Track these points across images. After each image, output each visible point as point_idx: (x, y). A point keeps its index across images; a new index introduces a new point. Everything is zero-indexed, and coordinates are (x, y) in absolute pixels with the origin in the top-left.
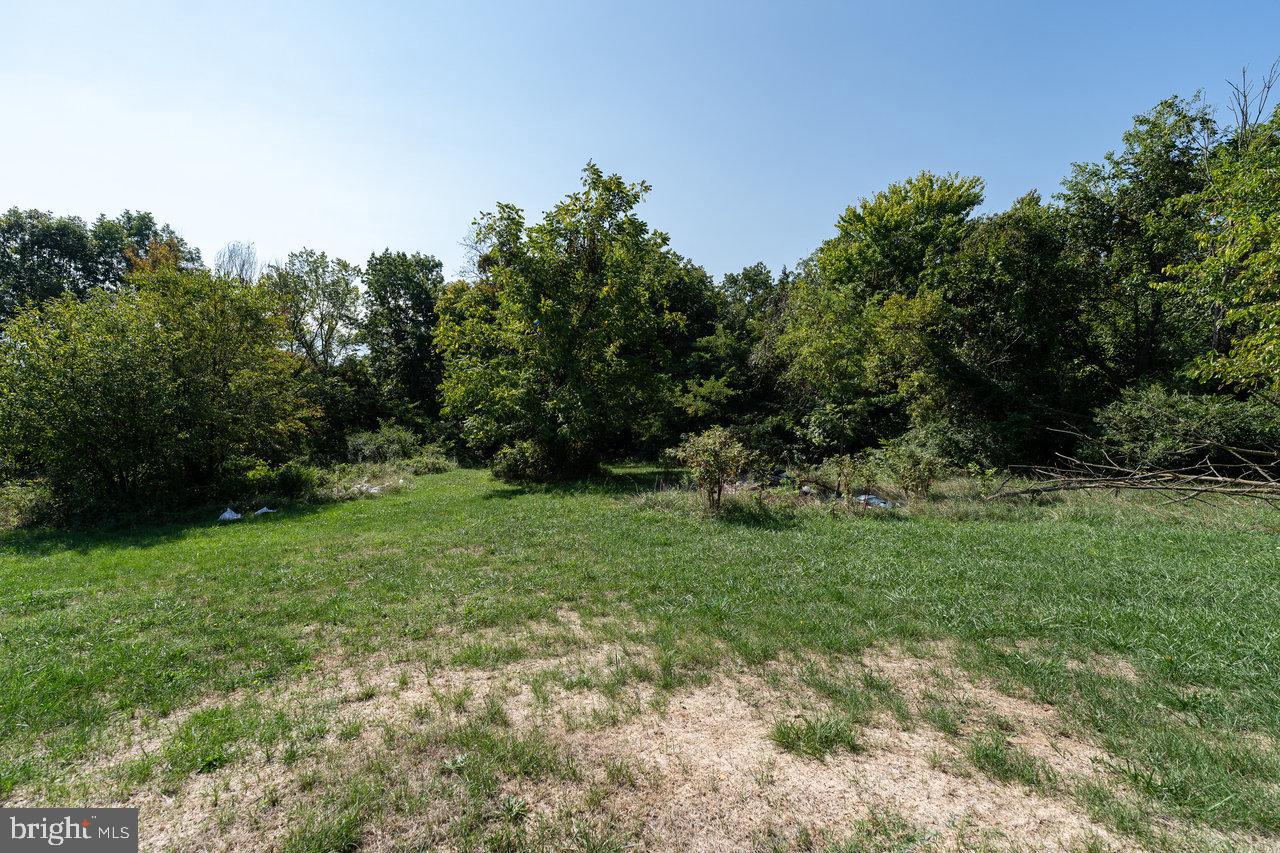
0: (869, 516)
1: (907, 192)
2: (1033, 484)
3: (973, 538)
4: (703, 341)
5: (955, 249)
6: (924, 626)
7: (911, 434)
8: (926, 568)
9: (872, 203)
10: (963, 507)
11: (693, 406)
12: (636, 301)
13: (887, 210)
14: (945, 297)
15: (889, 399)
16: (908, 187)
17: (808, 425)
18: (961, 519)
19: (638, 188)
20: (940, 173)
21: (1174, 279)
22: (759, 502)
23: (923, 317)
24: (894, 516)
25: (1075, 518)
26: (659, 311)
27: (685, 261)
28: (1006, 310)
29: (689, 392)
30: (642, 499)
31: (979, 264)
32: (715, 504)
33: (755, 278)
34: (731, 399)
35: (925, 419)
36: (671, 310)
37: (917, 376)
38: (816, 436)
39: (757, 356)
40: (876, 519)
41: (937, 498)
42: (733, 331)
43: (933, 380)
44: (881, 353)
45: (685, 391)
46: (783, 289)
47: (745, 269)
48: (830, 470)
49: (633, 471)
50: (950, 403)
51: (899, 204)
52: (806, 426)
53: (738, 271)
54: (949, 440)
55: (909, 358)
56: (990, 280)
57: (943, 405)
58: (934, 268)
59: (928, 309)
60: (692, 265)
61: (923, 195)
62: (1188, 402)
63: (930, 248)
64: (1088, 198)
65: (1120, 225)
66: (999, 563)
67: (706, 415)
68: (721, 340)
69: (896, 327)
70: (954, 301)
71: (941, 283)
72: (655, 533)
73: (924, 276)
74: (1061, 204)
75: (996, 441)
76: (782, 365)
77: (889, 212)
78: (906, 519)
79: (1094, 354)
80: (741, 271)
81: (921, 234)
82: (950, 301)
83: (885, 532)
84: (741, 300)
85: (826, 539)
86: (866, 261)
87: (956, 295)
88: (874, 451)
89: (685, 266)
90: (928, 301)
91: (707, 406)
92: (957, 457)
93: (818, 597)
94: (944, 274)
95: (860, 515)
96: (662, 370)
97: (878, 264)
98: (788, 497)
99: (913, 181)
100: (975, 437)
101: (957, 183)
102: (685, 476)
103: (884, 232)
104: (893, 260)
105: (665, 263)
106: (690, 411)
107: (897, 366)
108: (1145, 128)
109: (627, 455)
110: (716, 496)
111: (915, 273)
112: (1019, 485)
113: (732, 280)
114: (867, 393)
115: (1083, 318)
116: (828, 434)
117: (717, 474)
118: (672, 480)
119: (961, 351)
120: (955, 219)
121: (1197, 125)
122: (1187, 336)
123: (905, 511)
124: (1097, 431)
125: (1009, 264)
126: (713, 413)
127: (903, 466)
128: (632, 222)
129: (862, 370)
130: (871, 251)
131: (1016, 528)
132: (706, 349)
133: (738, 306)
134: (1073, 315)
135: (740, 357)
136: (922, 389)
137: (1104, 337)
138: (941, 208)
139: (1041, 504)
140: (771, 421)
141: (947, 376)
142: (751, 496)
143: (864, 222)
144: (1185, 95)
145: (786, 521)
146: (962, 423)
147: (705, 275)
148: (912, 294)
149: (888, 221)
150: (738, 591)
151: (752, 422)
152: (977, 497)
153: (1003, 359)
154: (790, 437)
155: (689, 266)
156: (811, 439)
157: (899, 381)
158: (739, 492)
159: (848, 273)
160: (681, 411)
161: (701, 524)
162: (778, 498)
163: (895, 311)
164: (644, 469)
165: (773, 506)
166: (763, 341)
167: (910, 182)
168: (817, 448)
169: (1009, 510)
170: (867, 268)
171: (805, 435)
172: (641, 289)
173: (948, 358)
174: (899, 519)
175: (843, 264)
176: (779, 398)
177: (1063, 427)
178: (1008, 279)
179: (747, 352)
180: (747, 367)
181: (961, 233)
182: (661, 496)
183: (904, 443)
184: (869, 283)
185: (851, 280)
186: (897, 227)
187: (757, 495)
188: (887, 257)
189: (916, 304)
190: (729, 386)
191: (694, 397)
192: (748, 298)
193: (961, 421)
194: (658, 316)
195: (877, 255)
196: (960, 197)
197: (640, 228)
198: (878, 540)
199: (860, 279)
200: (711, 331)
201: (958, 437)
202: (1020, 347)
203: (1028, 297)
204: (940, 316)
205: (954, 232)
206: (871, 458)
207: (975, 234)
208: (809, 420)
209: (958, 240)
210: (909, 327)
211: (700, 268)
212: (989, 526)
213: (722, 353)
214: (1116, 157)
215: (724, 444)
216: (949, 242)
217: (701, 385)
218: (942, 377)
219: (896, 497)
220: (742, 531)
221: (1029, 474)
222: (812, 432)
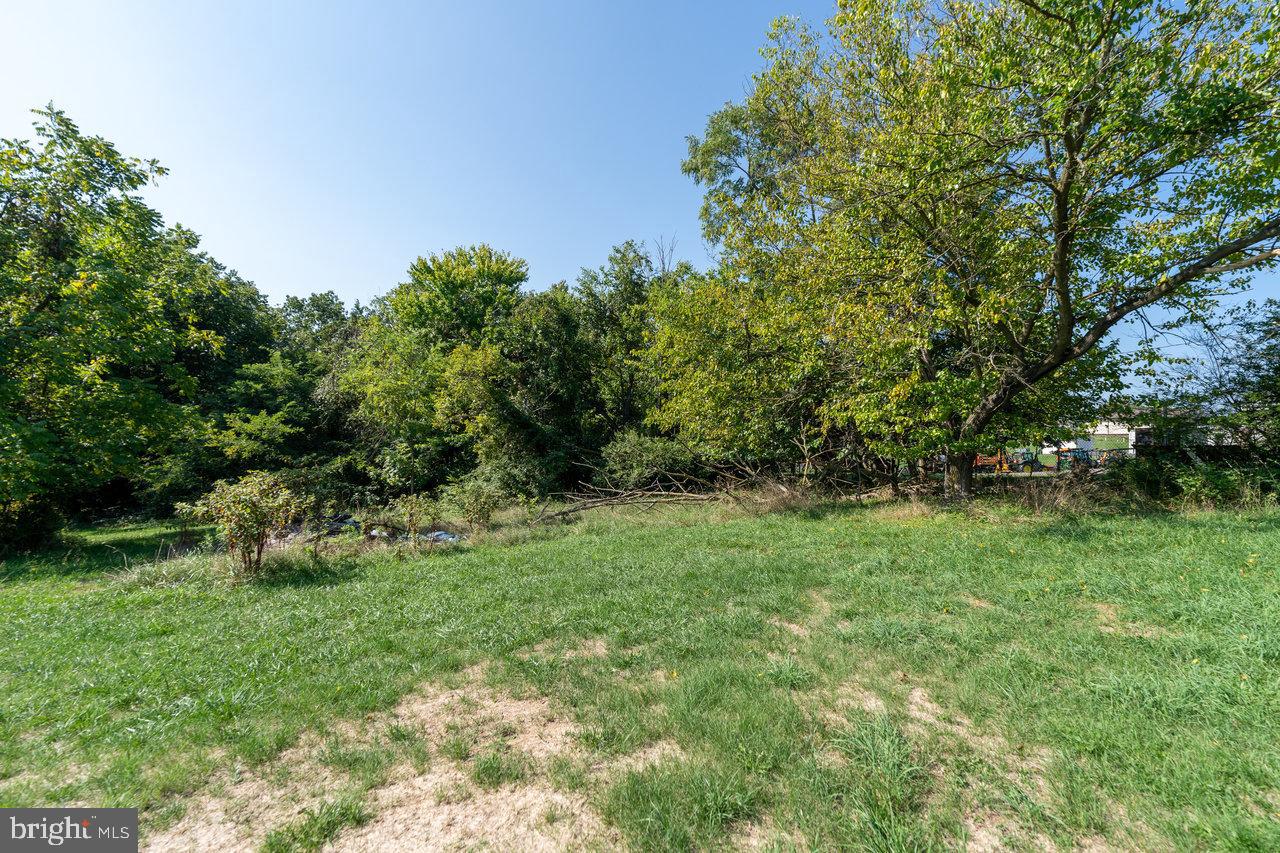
0: (435, 552)
1: (471, 258)
2: (567, 507)
3: (519, 559)
4: (253, 368)
5: (508, 315)
6: (465, 654)
7: (479, 470)
8: (476, 596)
9: (441, 259)
10: (514, 533)
11: (234, 445)
12: (139, 308)
13: (454, 269)
14: (502, 352)
15: (456, 440)
16: (472, 252)
17: (383, 463)
18: (512, 544)
19: (146, 167)
20: (497, 248)
21: (637, 358)
22: (315, 555)
23: (485, 368)
24: (458, 550)
25: (589, 531)
26: (181, 326)
27: (228, 271)
28: (545, 368)
29: (228, 428)
30: (134, 574)
31: (526, 329)
32: (253, 567)
33: (325, 307)
34: (288, 438)
35: (488, 456)
36: (200, 326)
37: (482, 418)
38: (391, 476)
39: (323, 390)
40: (441, 554)
41: (496, 527)
42: (294, 361)
43: (494, 422)
44: (450, 395)
45: (222, 426)
46: (355, 323)
47: (313, 295)
48: (402, 510)
49: (130, 535)
50: (509, 441)
51: (465, 266)
52: (380, 466)
53: (304, 295)
54: (509, 474)
55: (475, 403)
56: (534, 344)
57: (503, 444)
58: (494, 327)
59: (489, 361)
60: (239, 279)
61: (483, 263)
62: (648, 442)
63: (489, 309)
64: (591, 294)
65: (610, 317)
66: (535, 579)
67: (254, 456)
68: (277, 369)
69: (463, 374)
70: (509, 356)
71: (499, 340)
72: (152, 619)
73: (485, 332)
74: (577, 294)
75: (541, 474)
76: (352, 402)
77: (455, 271)
78: (468, 551)
79: (600, 406)
80: (308, 296)
81: (482, 296)
82: (507, 356)
83: (447, 567)
84: (306, 328)
85: (387, 586)
86: (436, 311)
87: (510, 352)
88: (447, 488)
89: (228, 280)
90: (487, 355)
91: (255, 445)
92: (513, 487)
93: (366, 653)
94: (501, 333)
95: (425, 553)
96: (185, 400)
97: (447, 315)
98: (351, 545)
99: (476, 249)
100: (528, 470)
101: (509, 260)
102: (208, 537)
103: (452, 288)
104: (460, 314)
105: (193, 268)
106: (229, 452)
107: (465, 408)
108: (619, 255)
109: (122, 513)
110: (254, 556)
111: (479, 327)
112: (555, 508)
113: (296, 304)
114: (438, 432)
115: (593, 379)
116: (403, 473)
117: (254, 530)
118: (188, 541)
119: (518, 400)
120: (510, 289)
121: (643, 261)
122: (647, 399)
123: (467, 543)
124: (602, 464)
125: (546, 333)
126: (264, 454)
127: (468, 500)
128: (135, 206)
129: (432, 410)
130: (440, 302)
131: (551, 545)
132: (256, 379)
133: (303, 334)
134: (588, 376)
135: (302, 392)
136: (486, 430)
137: (605, 394)
138: (498, 278)
139: (569, 523)
140: (338, 463)
141: (505, 420)
142: (304, 549)
143: (433, 275)
144: (638, 242)
145: (348, 571)
146: (517, 458)
147: (257, 293)
148: (475, 347)
149: (454, 278)
150: (264, 671)
151: (310, 465)
152: (525, 523)
153: (545, 407)
154: (362, 479)
155: (233, 279)
156: (385, 479)
157: (466, 422)
158: (291, 547)
159: (420, 318)
160: (217, 452)
161: (229, 594)
162: (338, 547)
163: (461, 359)
164: (151, 531)
165: (331, 558)
166: (331, 375)
167: (473, 249)
168: (391, 487)
169: (547, 531)
170: (437, 317)
171: (379, 475)
172: (150, 295)
173: (505, 405)
174: (462, 551)
175: (415, 310)
176: (350, 437)
177: (583, 461)
178: (546, 344)
179: (312, 385)
180: (311, 401)
181: (512, 301)
182: (167, 567)
183: (473, 479)
184: (439, 331)
185: (423, 325)
186: (463, 285)
187: (312, 548)
188: (455, 310)
189: (479, 355)
190: (285, 422)
191: (238, 434)
192: (316, 327)
193: (517, 457)
194: (178, 332)
195: (446, 307)
196: (512, 272)
197: (148, 217)
198: (439, 576)
199: (432, 326)
200: (264, 357)
201: (515, 471)
202: (554, 398)
203: (559, 360)
204: (499, 368)
205: (508, 300)
206: (445, 494)
207: (522, 305)
208: (384, 460)
209: (510, 307)
210: (474, 374)
211: (250, 284)
212: (532, 547)
213: (278, 384)
214: (606, 270)
215: (263, 493)
216: (504, 307)
217: (247, 421)
218: (503, 420)
219: (463, 531)
220: (289, 594)
221: (562, 499)
222: (387, 472)
